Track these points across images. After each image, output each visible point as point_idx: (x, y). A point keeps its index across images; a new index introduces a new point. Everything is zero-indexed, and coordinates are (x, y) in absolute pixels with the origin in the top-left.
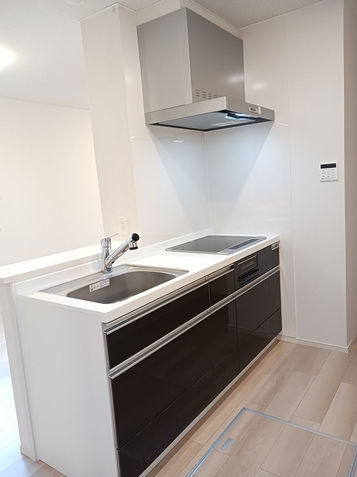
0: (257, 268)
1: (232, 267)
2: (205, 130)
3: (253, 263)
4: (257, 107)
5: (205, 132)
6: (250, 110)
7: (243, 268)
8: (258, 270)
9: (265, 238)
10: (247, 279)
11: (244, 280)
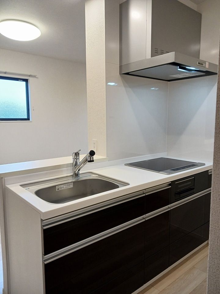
0: (193, 187)
1: (170, 185)
2: (169, 81)
3: (190, 183)
4: (205, 62)
5: (169, 82)
6: (198, 64)
7: (179, 186)
8: (194, 189)
9: (204, 164)
10: (182, 195)
11: (180, 196)
